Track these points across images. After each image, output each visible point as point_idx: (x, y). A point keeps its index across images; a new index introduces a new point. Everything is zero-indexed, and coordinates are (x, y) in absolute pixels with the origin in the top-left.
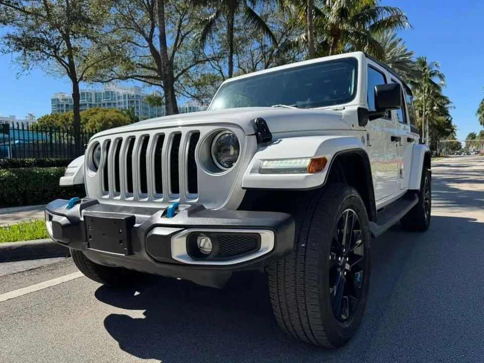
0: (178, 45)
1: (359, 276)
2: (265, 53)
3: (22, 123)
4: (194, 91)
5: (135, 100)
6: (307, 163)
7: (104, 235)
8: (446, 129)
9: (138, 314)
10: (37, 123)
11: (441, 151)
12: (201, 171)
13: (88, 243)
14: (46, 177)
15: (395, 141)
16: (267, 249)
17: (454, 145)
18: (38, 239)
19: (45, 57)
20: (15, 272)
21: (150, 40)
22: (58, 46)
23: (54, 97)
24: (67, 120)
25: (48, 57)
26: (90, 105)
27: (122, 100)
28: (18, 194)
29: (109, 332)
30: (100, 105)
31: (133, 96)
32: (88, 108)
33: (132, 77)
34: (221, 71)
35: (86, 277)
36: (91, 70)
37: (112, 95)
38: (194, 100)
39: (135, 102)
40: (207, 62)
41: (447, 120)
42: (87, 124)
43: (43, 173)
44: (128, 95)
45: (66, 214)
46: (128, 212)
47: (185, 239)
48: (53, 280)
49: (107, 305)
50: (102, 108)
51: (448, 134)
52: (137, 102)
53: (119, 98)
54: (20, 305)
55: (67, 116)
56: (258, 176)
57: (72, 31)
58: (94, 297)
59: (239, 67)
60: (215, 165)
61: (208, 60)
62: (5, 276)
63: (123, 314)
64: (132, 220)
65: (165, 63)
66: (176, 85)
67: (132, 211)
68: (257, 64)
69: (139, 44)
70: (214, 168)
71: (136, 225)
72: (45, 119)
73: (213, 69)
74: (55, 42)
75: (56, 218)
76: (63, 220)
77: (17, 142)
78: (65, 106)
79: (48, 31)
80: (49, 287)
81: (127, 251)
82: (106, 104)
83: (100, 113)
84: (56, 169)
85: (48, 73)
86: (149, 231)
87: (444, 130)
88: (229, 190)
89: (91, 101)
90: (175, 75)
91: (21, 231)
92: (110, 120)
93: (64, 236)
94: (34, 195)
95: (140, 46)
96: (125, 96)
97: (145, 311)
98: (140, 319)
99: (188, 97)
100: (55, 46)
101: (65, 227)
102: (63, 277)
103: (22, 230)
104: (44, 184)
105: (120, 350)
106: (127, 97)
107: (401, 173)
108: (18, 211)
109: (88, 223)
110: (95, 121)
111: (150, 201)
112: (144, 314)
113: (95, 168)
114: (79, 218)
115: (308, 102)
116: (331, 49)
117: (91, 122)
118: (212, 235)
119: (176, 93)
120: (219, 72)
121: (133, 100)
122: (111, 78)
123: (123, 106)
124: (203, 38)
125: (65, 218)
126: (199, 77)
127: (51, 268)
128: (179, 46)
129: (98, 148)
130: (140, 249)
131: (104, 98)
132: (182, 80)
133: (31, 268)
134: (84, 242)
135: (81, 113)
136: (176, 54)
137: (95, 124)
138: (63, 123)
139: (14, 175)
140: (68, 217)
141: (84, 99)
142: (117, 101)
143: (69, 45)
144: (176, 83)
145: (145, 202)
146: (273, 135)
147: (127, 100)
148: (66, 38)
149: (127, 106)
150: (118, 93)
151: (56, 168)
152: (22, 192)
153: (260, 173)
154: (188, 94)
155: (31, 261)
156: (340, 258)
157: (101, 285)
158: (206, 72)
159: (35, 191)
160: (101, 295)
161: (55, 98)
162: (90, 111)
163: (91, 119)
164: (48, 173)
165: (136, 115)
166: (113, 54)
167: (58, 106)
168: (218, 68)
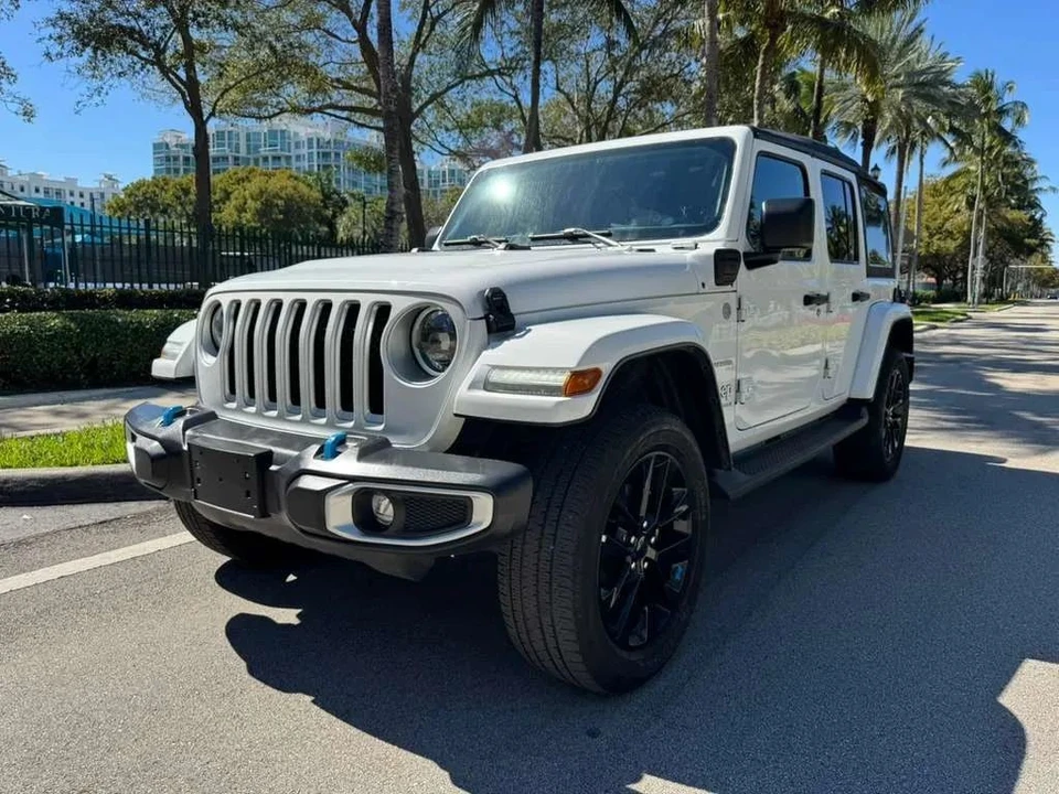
0: (423, 38)
1: (680, 569)
2: (615, 61)
3: (91, 194)
4: (454, 140)
5: (331, 149)
6: (561, 379)
7: (221, 480)
8: (1027, 240)
9: (287, 616)
10: (122, 196)
11: (1013, 288)
12: (391, 377)
13: (195, 492)
14: (135, 330)
15: (814, 305)
16: (480, 524)
17: (1046, 277)
18: (118, 462)
19: (138, 67)
20: (73, 525)
21: (361, 28)
22: (163, 44)
23: (157, 139)
24: (186, 192)
25: (143, 67)
26: (236, 159)
27: (304, 151)
28: (80, 365)
29: (232, 644)
30: (256, 162)
31: (329, 142)
32: (231, 168)
33: (320, 110)
34: (516, 97)
35: (199, 543)
36: (233, 95)
37: (283, 138)
38: (455, 160)
39: (333, 155)
40: (487, 78)
41: (1032, 218)
42: (228, 203)
43: (131, 322)
44: (318, 140)
45: (160, 435)
46: (261, 442)
47: (349, 499)
48: (142, 545)
49: (235, 596)
50: (261, 167)
51: (1031, 251)
52: (337, 155)
53: (297, 145)
54: (80, 589)
55: (187, 184)
56: (482, 394)
57: (194, 12)
58: (213, 581)
59: (558, 89)
60: (417, 362)
61: (491, 73)
62: (55, 532)
63: (261, 614)
64: (267, 458)
65: (389, 87)
66: (416, 125)
67: (271, 439)
68: (596, 83)
69: (338, 34)
70: (415, 370)
71: (273, 468)
72: (138, 189)
73: (499, 92)
74: (158, 33)
75: (142, 441)
76: (154, 447)
77: (78, 238)
78: (181, 159)
79: (142, 11)
80: (133, 558)
81: (258, 512)
82: (270, 159)
83: (258, 178)
84: (156, 315)
85: (143, 95)
86: (291, 482)
87: (1022, 242)
88: (436, 415)
89: (238, 152)
90: (416, 106)
91: (84, 446)
92: (277, 196)
93: (155, 474)
94: (111, 367)
95: (340, 39)
96: (310, 141)
97: (299, 611)
98: (289, 626)
99: (442, 154)
100: (158, 44)
101: (155, 459)
102: (160, 539)
103: (88, 442)
104: (131, 346)
105: (247, 676)
106: (315, 145)
107: (826, 367)
108: (83, 400)
109: (196, 457)
110: (244, 197)
111: (304, 421)
112: (298, 616)
113: (214, 348)
114: (181, 446)
115: (632, 226)
116: (761, 56)
117: (236, 199)
118: (393, 495)
119: (415, 146)
120: (512, 99)
121: (328, 150)
122: (277, 111)
123: (306, 164)
124: (478, 26)
125: (156, 443)
126: (468, 108)
127: (140, 521)
128: (425, 41)
129: (218, 313)
130: (280, 509)
131: (265, 145)
132: (431, 115)
133: (102, 519)
134: (187, 487)
135: (214, 179)
136: (420, 58)
137: (245, 203)
138: (178, 198)
139: (72, 325)
140: (162, 442)
141: (223, 145)
142: (293, 153)
143: (187, 39)
144: (418, 121)
145: (296, 422)
146: (516, 318)
147: (315, 150)
148: (182, 27)
149: (315, 164)
150: (296, 134)
151: (155, 311)
152: (88, 360)
153: (485, 389)
154: (443, 146)
155: (102, 506)
156: (633, 539)
157: (228, 559)
158: (485, 97)
159: (114, 360)
160: (225, 578)
161: (161, 141)
162: (235, 173)
163: (236, 192)
164: (140, 322)
165: (334, 185)
166: (282, 63)
167: (168, 159)
168: (510, 91)
